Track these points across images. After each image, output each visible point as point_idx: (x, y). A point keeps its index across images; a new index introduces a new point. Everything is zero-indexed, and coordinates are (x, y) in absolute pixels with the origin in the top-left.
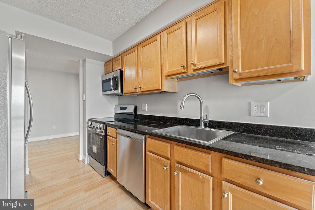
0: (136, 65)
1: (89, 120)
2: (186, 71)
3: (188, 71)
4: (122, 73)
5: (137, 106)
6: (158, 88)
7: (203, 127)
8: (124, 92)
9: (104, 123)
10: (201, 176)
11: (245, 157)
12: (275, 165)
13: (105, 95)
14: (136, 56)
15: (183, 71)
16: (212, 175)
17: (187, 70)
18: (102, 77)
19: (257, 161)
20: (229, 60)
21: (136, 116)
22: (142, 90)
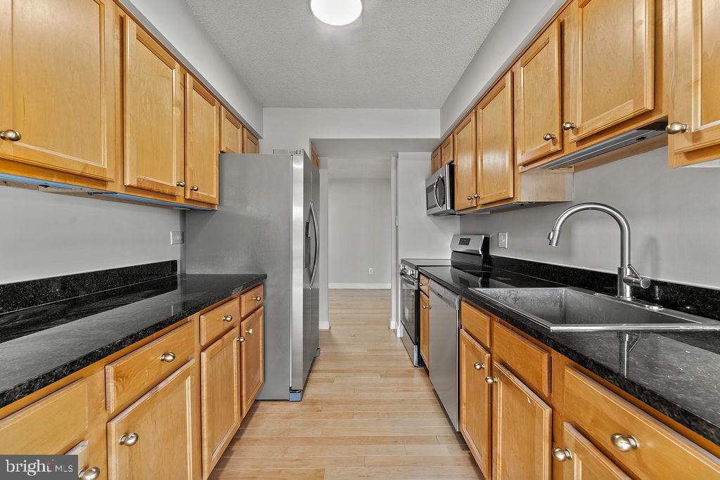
0: (472, 149)
1: (403, 261)
2: (558, 147)
3: (566, 147)
4: (452, 168)
5: (491, 236)
6: (507, 196)
7: (629, 299)
8: (456, 208)
9: (417, 268)
10: (530, 400)
11: (598, 370)
12: (661, 408)
13: (432, 217)
14: (472, 130)
15: (553, 149)
16: (554, 405)
17: (563, 146)
18: (427, 180)
19: (620, 387)
20: (668, 96)
21: (487, 257)
22: (481, 202)
